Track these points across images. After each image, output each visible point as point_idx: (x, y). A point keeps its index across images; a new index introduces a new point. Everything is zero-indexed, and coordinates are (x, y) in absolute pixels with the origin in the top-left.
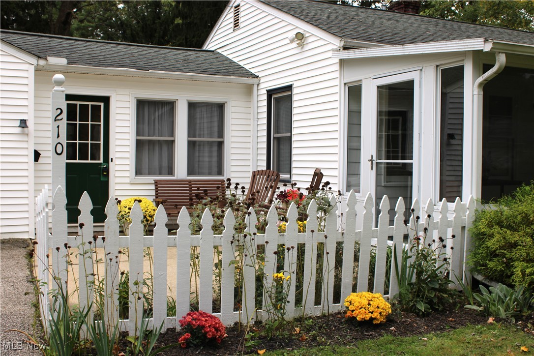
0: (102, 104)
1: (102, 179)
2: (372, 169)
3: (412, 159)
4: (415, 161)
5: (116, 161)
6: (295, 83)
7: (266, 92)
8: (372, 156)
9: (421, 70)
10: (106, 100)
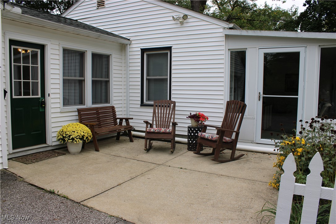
0: (39, 51)
1: (41, 110)
2: (259, 100)
3: (298, 96)
4: (300, 97)
5: (51, 96)
6: (173, 45)
7: (140, 50)
8: (260, 93)
9: (306, 47)
10: (42, 47)
